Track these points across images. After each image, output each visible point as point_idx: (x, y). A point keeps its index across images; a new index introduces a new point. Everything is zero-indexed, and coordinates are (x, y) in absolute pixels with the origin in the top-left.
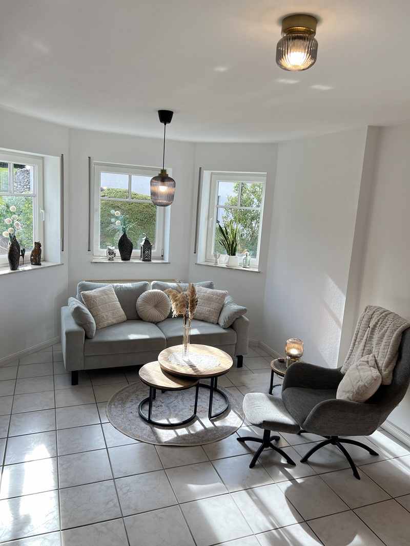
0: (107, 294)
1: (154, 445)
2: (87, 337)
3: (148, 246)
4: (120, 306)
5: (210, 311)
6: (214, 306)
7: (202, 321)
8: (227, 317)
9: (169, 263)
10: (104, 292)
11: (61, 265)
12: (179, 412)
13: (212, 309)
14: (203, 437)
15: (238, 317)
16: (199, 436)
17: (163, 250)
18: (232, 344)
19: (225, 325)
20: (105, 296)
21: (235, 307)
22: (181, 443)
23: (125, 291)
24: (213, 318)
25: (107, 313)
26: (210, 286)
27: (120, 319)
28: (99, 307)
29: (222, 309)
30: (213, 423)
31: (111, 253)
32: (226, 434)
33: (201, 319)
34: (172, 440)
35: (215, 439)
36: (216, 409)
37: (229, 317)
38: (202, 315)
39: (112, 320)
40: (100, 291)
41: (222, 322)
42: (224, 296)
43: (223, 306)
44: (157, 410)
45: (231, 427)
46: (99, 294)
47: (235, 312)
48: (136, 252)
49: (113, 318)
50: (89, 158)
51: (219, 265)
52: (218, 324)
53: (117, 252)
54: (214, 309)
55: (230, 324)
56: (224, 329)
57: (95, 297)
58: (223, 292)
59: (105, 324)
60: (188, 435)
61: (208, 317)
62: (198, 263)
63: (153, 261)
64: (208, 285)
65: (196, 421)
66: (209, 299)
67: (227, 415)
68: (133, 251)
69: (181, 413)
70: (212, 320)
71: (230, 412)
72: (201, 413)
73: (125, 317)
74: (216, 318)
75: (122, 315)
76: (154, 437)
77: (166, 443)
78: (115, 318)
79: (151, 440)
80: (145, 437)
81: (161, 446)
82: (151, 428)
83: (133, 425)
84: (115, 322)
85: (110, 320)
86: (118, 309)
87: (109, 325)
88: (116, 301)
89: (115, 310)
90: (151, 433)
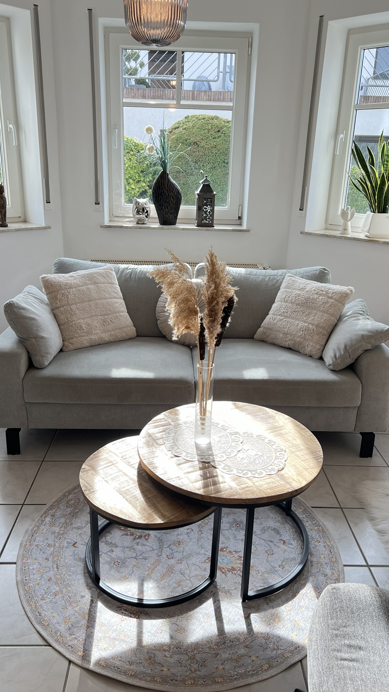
0: (95, 283)
1: (70, 662)
2: (31, 366)
3: (207, 197)
4: (124, 308)
5: (307, 329)
6: (319, 318)
7: (289, 349)
8: (342, 347)
9: (247, 231)
10: (92, 279)
11: (45, 228)
12: (180, 561)
13: (311, 326)
14: (203, 663)
15: (369, 347)
16: (192, 658)
17: (241, 206)
18: (348, 407)
19: (334, 364)
20: (90, 286)
21: (367, 324)
22: (134, 676)
23: (139, 279)
24: (311, 347)
25: (89, 321)
26: (321, 277)
27: (120, 334)
28: (74, 307)
29: (336, 326)
30: (247, 618)
31: (141, 210)
32: (271, 667)
33: (286, 344)
34: (120, 657)
35: (231, 679)
36: (273, 571)
37: (346, 347)
38: (289, 337)
39: (99, 334)
40: (83, 276)
41: (328, 358)
42: (343, 298)
43: (340, 319)
44: (131, 548)
45: (292, 644)
46: (77, 281)
47: (363, 336)
48: (188, 210)
49: (104, 331)
50: (90, 10)
51: (351, 234)
52: (321, 358)
53: (152, 208)
54: (317, 326)
55: (349, 361)
56: (334, 371)
57: (69, 287)
58: (344, 289)
59: (85, 340)
60: (169, 646)
61: (300, 342)
62: (306, 231)
63: (216, 227)
64: (314, 275)
65: (207, 599)
66: (306, 304)
67: (294, 596)
68: (182, 207)
69: (182, 566)
70: (308, 350)
71: (304, 585)
72: (229, 574)
73: (132, 331)
74: (318, 347)
75: (125, 325)
76: (81, 635)
77: (98, 663)
78: (108, 331)
79: (70, 643)
80: (62, 628)
81: (84, 672)
82: (92, 601)
83: (56, 583)
84: (107, 339)
85: (96, 334)
86: (116, 313)
87: (93, 344)
88: (116, 298)
89: (109, 314)
90: (84, 618)
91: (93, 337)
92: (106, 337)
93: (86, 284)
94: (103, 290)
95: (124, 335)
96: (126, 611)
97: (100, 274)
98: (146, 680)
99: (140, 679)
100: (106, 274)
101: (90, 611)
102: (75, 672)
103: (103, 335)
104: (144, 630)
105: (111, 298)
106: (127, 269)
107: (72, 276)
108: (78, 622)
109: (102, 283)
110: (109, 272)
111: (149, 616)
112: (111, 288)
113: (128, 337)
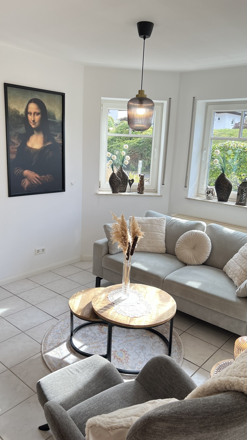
1: (41, 351)
2: (108, 252)
3: (243, 189)
11: (160, 196)
12: (105, 346)
31: (209, 192)
50: (194, 98)
75: (159, 246)
76: (51, 347)
77: (46, 356)
78: (150, 247)
79: (46, 347)
80: (49, 342)
81: (41, 356)
82: (65, 341)
83: (62, 331)
84: (148, 250)
85: (144, 247)
86: (156, 239)
87: (141, 251)
88: (160, 232)
89: (153, 239)
90: (57, 344)
91: (141, 248)
92: (148, 249)
93: (147, 223)
94: (154, 228)
95: (158, 251)
96: (70, 349)
97: (156, 220)
98: (52, 368)
99: (51, 366)
100: (160, 220)
101: (61, 343)
102: (40, 354)
103: (147, 248)
104: (68, 357)
105: (157, 232)
106: (174, 220)
107: (143, 219)
108: (55, 344)
109: (155, 224)
110: (162, 221)
111: (74, 354)
112: (159, 227)
113: (159, 252)
